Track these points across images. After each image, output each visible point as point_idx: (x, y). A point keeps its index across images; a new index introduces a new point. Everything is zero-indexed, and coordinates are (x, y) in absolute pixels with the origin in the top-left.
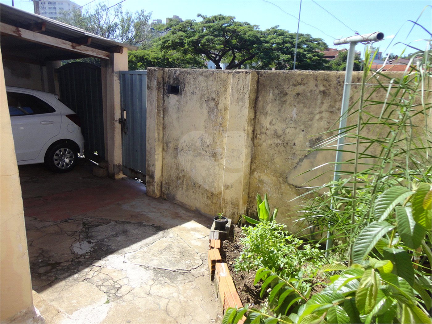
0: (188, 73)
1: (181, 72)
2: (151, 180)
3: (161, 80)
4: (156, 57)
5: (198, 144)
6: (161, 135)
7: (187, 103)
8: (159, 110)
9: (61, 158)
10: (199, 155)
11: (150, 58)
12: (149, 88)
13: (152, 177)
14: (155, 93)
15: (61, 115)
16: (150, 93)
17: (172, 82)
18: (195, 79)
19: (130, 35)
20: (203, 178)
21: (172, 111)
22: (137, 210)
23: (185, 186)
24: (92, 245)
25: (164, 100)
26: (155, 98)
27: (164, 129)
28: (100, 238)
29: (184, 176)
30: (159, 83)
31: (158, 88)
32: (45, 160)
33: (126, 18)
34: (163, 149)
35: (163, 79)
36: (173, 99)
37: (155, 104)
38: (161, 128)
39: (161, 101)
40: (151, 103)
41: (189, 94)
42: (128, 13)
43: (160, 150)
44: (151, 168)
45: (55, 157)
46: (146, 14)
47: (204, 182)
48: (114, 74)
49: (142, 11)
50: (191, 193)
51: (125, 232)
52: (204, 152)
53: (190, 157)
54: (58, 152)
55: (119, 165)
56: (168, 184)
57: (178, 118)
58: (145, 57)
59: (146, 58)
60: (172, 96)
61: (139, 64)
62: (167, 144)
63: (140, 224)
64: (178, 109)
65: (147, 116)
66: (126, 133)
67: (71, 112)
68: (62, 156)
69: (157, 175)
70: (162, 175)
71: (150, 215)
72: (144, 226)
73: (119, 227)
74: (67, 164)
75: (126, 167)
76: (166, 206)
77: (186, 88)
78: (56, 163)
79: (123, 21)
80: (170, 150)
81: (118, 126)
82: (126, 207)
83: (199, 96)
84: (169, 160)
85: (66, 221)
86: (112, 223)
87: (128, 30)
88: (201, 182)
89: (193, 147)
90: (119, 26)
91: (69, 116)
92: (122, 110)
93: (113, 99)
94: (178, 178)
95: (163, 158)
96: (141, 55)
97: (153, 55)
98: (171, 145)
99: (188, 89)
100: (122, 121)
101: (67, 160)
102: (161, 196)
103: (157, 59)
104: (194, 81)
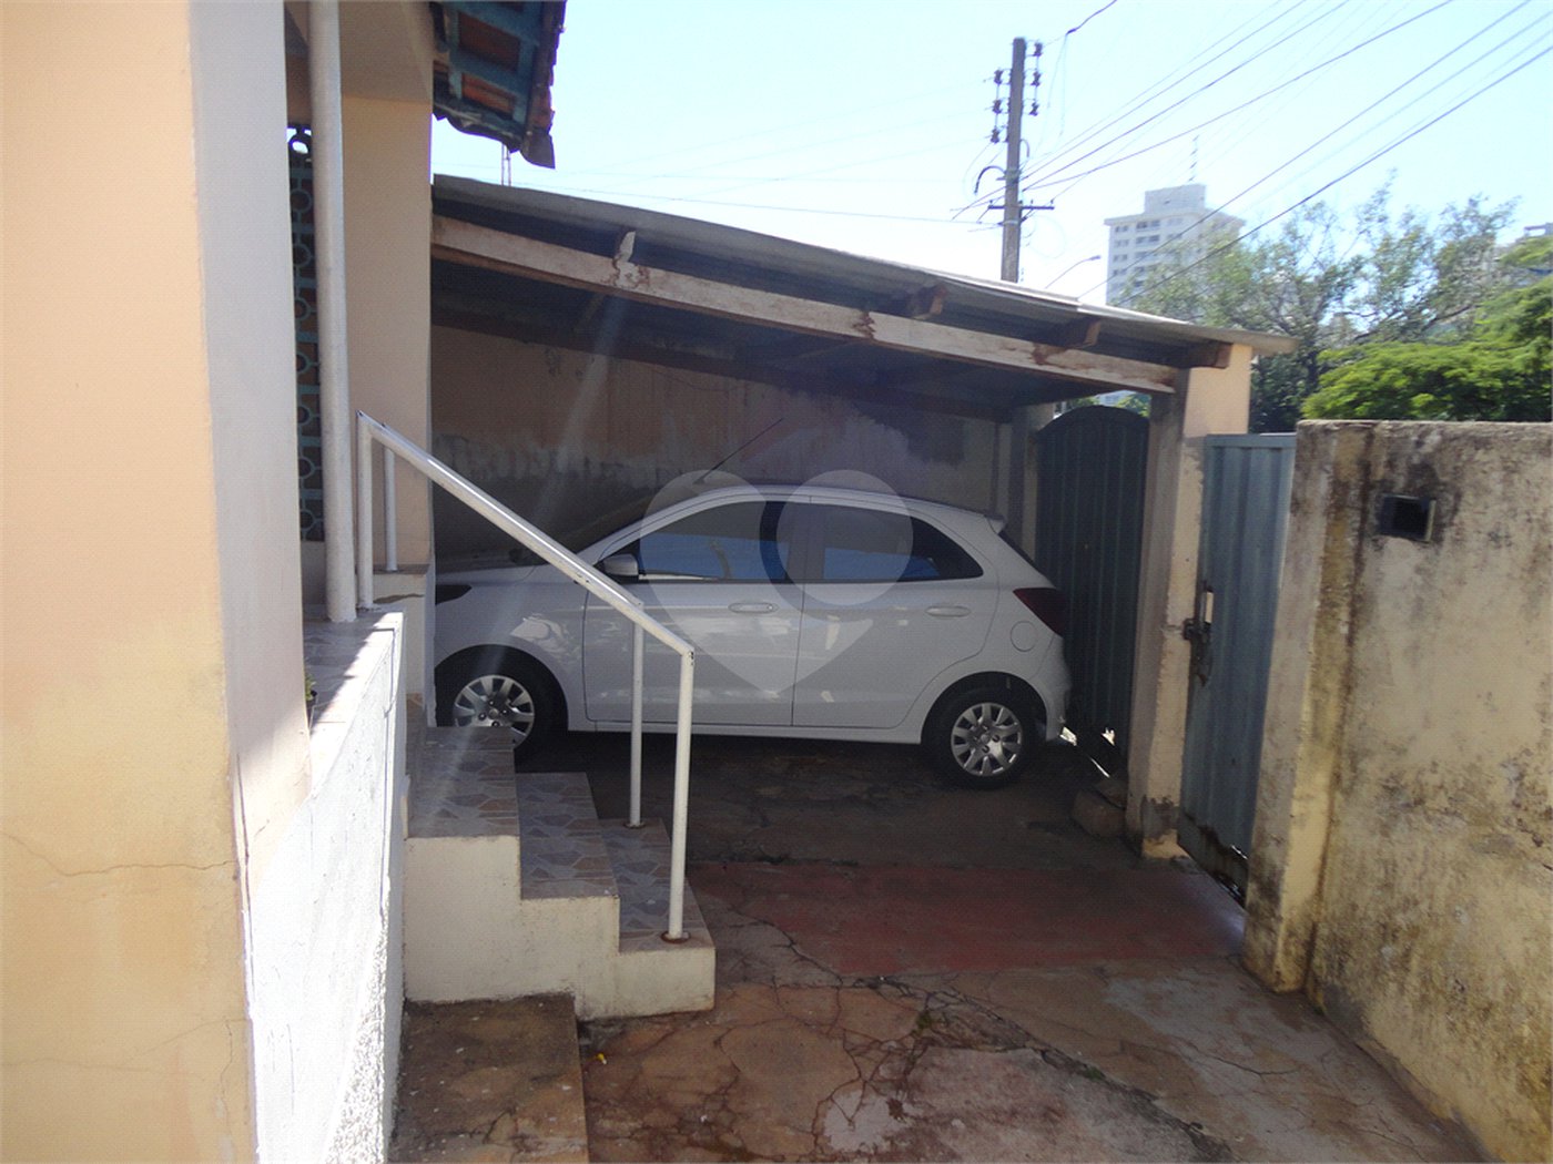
0: (1481, 443)
1: (1447, 439)
2: (1264, 903)
3: (1351, 474)
4: (1499, 368)
5: (1500, 792)
6: (1332, 716)
7: (1461, 582)
8: (1328, 605)
9: (975, 738)
10: (1502, 846)
11: (1472, 377)
12: (1297, 505)
13: (1271, 891)
14: (1318, 525)
15: (998, 587)
16: (1299, 529)
17: (1401, 482)
18: (1510, 470)
19: (1410, 294)
20: (1509, 974)
21: (1390, 613)
22: (1163, 1026)
23: (1413, 981)
24: (896, 1126)
25: (1359, 559)
26: (1318, 551)
27: (1348, 687)
28: (941, 1103)
29: (1415, 932)
30: (1339, 487)
31: (1337, 508)
32: (922, 738)
33: (1399, 234)
34: (1336, 779)
35: (1366, 467)
36: (1399, 558)
37: (1313, 577)
38: (1333, 685)
39: (1345, 566)
40: (1298, 573)
41: (1474, 541)
42: (1409, 217)
43: (1322, 779)
44: (1271, 852)
45: (957, 731)
46: (1485, 209)
47: (1513, 993)
48: (1184, 449)
49: (1471, 201)
50: (1440, 1027)
51: (1051, 1115)
52: (1524, 841)
53: (1451, 848)
54: (968, 714)
55: (1166, 806)
56: (1341, 946)
57: (1414, 651)
58: (1449, 374)
59: (1455, 378)
60: (1395, 544)
61: (1421, 399)
62: (1354, 758)
63: (1140, 1101)
64: (1419, 609)
65: (1280, 623)
66: (1204, 680)
67: (1035, 579)
68: (980, 731)
69: (1296, 886)
70: (1319, 893)
71: (1209, 1072)
72: (1153, 1116)
73: (1041, 1085)
74: (994, 762)
75: (1191, 818)
76: (1311, 1046)
77: (1464, 515)
78: (957, 750)
79: (1387, 246)
80: (1367, 791)
81: (1178, 650)
82: (1124, 994)
83: (1523, 553)
84: (1358, 834)
85: (874, 986)
86: (1029, 1054)
87: (1403, 279)
88: (1496, 991)
89: (1472, 800)
90: (1369, 269)
91: (1026, 595)
92: (1202, 586)
93: (1168, 542)
94: (1388, 932)
95: (1332, 821)
96: (1435, 366)
97: (1488, 362)
98: (1371, 768)
99: (1474, 517)
100: (1195, 631)
101: (996, 749)
102: (1302, 991)
103: (1506, 375)
104: (1507, 481)
